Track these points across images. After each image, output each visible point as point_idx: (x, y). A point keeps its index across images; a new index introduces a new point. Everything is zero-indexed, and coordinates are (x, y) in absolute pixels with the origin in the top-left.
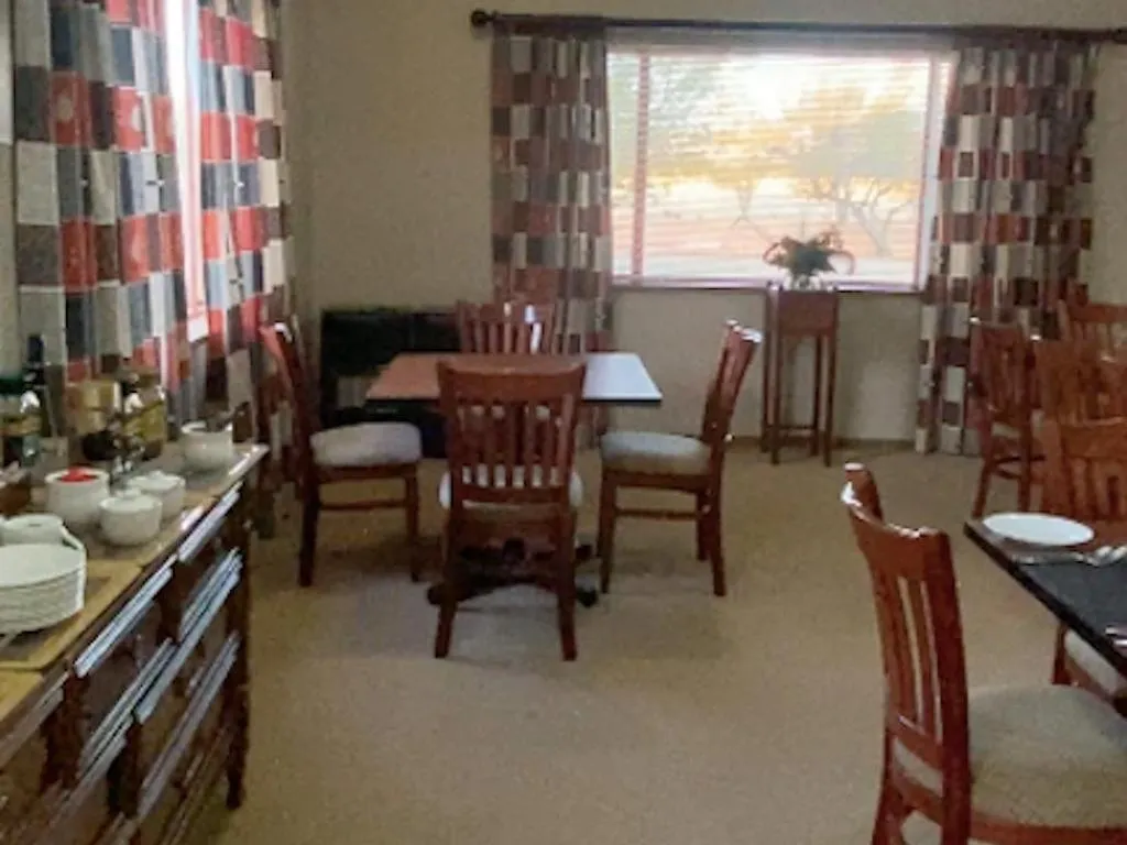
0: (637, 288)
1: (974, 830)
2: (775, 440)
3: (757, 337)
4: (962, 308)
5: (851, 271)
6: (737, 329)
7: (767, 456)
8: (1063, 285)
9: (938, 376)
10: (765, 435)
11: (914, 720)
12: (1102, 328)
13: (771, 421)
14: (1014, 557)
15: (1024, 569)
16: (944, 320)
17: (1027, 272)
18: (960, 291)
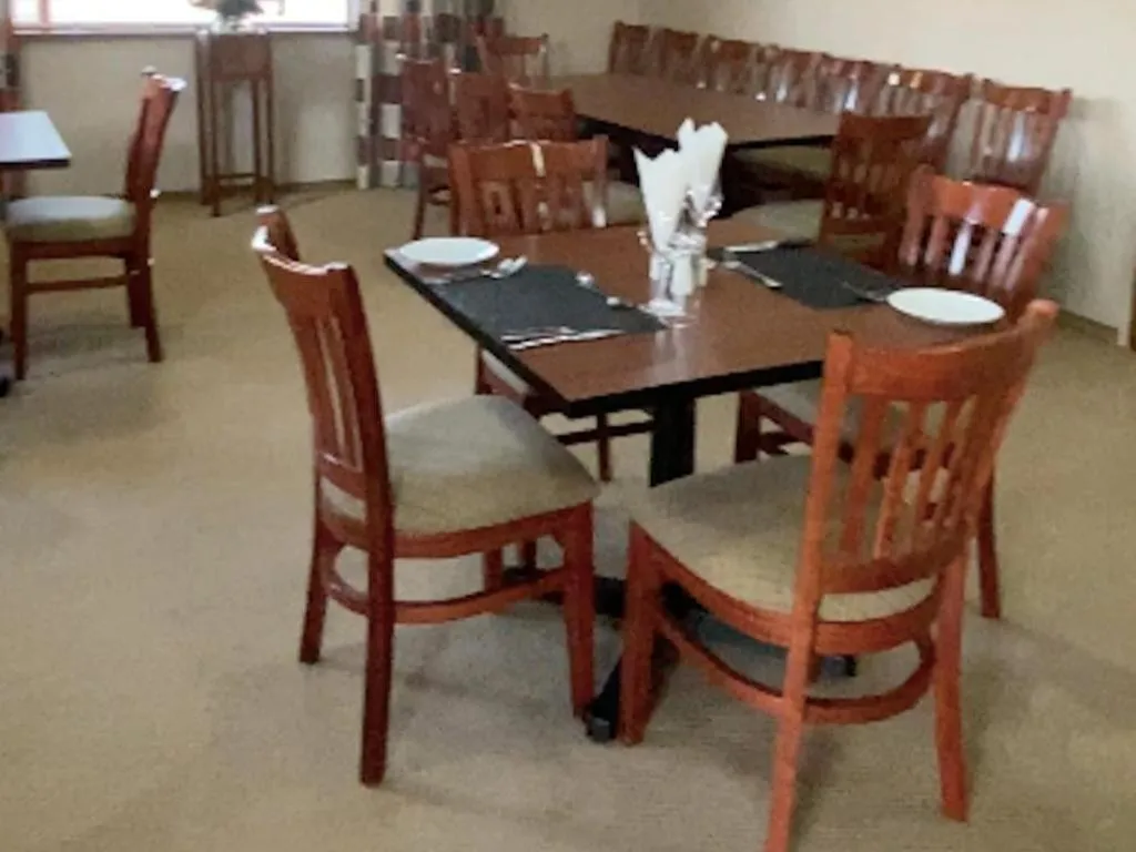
0: (47, 38)
1: (399, 548)
2: (216, 192)
3: (177, 84)
4: (393, 45)
5: (281, 13)
6: (157, 77)
7: (209, 209)
8: (481, 20)
9: (375, 114)
10: (204, 188)
11: (336, 455)
12: (516, 59)
13: (209, 171)
14: (427, 280)
15: (435, 290)
16: (378, 58)
17: (449, 10)
18: (391, 29)
